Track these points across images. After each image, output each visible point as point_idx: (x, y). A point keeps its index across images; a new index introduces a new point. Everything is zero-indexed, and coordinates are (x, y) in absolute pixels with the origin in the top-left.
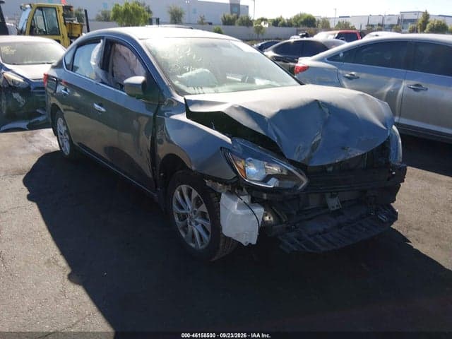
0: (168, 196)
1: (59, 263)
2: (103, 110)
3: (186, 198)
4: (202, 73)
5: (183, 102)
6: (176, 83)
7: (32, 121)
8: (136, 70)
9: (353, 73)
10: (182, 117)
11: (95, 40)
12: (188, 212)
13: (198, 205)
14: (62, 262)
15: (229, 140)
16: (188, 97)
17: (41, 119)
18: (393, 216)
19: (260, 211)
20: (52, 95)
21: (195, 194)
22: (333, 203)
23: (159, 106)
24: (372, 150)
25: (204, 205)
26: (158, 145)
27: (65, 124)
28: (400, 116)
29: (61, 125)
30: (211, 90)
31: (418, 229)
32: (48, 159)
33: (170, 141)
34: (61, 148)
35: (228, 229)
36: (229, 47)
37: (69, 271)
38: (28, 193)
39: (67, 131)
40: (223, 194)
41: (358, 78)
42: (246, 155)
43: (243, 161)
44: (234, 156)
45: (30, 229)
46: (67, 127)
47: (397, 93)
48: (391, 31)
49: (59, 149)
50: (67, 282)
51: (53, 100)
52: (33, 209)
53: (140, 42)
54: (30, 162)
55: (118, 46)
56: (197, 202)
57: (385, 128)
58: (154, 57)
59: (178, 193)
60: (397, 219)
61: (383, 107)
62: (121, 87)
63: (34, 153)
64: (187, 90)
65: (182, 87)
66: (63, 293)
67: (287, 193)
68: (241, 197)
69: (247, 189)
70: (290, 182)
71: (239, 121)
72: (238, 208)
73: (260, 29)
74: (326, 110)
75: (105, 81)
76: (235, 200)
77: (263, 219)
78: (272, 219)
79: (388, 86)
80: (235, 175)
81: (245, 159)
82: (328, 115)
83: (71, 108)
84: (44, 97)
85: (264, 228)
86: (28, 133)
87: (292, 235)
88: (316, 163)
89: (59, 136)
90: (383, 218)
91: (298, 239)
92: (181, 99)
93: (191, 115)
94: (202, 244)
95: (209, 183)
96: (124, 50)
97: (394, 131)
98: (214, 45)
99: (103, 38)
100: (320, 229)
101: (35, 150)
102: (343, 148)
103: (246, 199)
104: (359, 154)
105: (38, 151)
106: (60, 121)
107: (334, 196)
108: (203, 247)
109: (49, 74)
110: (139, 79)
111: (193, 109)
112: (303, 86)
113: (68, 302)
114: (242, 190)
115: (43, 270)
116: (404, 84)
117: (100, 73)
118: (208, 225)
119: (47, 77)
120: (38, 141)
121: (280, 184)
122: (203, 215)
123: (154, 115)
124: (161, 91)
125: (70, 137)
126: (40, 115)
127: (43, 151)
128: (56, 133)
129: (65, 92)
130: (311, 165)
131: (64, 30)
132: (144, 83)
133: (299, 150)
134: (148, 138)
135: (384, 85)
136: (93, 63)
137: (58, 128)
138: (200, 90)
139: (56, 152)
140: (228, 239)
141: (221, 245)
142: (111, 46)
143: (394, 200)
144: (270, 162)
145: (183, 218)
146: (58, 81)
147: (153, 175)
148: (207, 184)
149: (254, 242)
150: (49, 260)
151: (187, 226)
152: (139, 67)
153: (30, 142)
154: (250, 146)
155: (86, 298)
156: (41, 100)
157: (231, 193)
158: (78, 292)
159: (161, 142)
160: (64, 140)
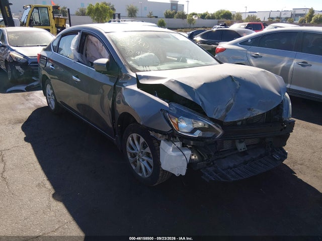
0: (124, 141)
1: (46, 186)
2: (78, 80)
3: (136, 142)
4: (149, 56)
5: (135, 76)
6: (130, 63)
7: (28, 85)
8: (102, 54)
9: (258, 53)
10: (134, 87)
11: (74, 32)
12: (137, 152)
13: (144, 147)
14: (48, 185)
15: (167, 105)
16: (138, 73)
17: (35, 84)
18: (284, 155)
19: (188, 153)
20: (43, 68)
21: (142, 140)
22: (241, 147)
23: (118, 79)
24: (270, 110)
25: (148, 148)
26: (117, 105)
27: (52, 88)
28: (291, 84)
29: (49, 89)
30: (155, 68)
31: (301, 164)
32: (39, 112)
33: (125, 104)
34: (48, 104)
35: (166, 165)
36: (169, 37)
37: (53, 191)
38: (25, 136)
39: (53, 94)
40: (162, 141)
41: (261, 57)
42: (179, 115)
43: (177, 119)
44: (171, 116)
45: (26, 162)
46: (53, 91)
47: (289, 68)
48: (286, 23)
49: (47, 105)
50: (52, 199)
51: (44, 72)
52: (28, 147)
53: (106, 35)
54: (26, 114)
55: (90, 37)
56: (144, 145)
57: (279, 95)
58: (115, 45)
59: (130, 139)
60: (286, 158)
61: (279, 80)
62: (92, 64)
63: (29, 108)
64: (138, 68)
65: (135, 66)
66: (49, 207)
67: (208, 140)
68: (175, 143)
69: (179, 138)
70: (210, 133)
71: (175, 91)
72: (172, 151)
73: (191, 21)
74: (238, 83)
75: (81, 60)
76: (171, 146)
77: (190, 158)
78: (197, 157)
79: (283, 63)
80: (171, 129)
81: (178, 118)
82: (239, 86)
83: (56, 77)
84: (37, 69)
85: (191, 165)
86: (26, 93)
87: (211, 169)
88: (229, 120)
89: (48, 96)
90: (277, 157)
91: (215, 172)
92: (134, 75)
93: (140, 86)
94: (147, 174)
95: (152, 134)
96: (94, 39)
97: (286, 97)
98: (158, 37)
99: (79, 31)
100: (231, 165)
101: (31, 105)
102: (249, 109)
103: (179, 144)
104: (260, 113)
105: (33, 106)
106: (48, 87)
107: (242, 142)
108: (148, 176)
109: (41, 54)
110: (104, 61)
111: (142, 82)
112: (222, 65)
113: (52, 213)
114: (176, 138)
115: (35, 191)
116: (295, 61)
117: (78, 55)
118: (151, 161)
119: (40, 56)
120: (33, 99)
121: (203, 134)
122: (148, 155)
123: (115, 85)
124: (120, 69)
125: (55, 97)
126: (35, 81)
127: (36, 106)
128: (45, 94)
129: (52, 67)
130: (225, 121)
131: (53, 23)
132: (108, 63)
133: (217, 110)
134: (110, 100)
135: (280, 62)
136: (72, 48)
137: (47, 91)
138: (147, 68)
139: (45, 107)
140: (165, 172)
141: (160, 175)
142: (85, 37)
143: (285, 144)
144: (196, 119)
145: (134, 156)
146: (47, 60)
147: (113, 125)
148: (151, 134)
149: (184, 173)
150: (39, 184)
151: (136, 161)
152: (105, 52)
153: (27, 100)
154: (182, 108)
155: (65, 211)
156: (35, 70)
157: (168, 140)
158: (60, 206)
159: (119, 103)
160: (51, 99)
